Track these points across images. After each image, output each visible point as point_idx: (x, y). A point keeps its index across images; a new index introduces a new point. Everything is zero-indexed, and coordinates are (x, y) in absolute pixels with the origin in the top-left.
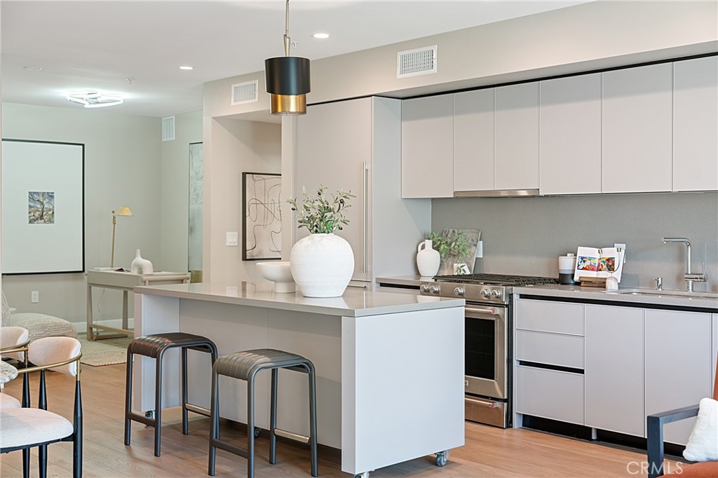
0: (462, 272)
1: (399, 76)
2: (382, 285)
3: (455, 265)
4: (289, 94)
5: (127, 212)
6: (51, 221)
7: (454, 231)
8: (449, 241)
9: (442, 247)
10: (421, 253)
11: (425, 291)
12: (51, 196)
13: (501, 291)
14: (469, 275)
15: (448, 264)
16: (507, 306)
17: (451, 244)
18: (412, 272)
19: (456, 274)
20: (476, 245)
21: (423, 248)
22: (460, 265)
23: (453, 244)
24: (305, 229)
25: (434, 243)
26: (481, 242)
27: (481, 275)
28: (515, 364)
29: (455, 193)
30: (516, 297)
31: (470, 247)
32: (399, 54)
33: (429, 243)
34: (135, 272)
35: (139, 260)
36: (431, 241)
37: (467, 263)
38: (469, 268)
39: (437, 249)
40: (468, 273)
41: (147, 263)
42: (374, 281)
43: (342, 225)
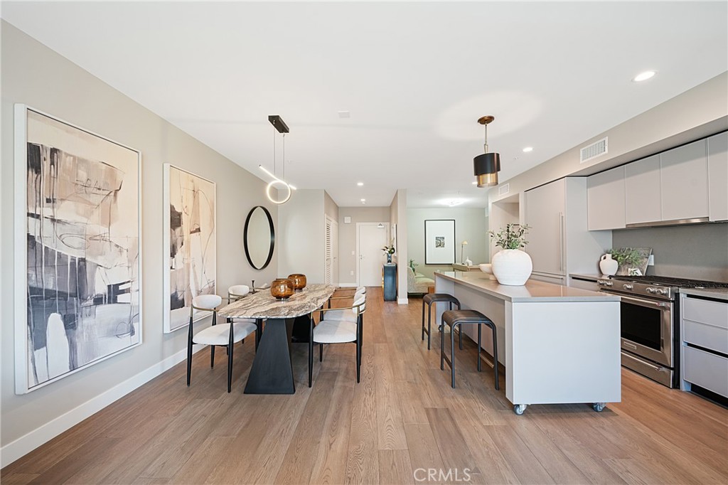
0: (635, 274)
1: (581, 162)
2: (573, 278)
3: (629, 269)
4: (486, 173)
5: (466, 243)
6: (443, 246)
7: (629, 249)
8: (624, 254)
9: (619, 258)
10: (603, 261)
11: (601, 284)
12: (443, 238)
13: (666, 290)
14: (641, 277)
15: (624, 269)
16: (672, 301)
17: (626, 256)
18: (597, 272)
19: (630, 275)
20: (648, 258)
21: (605, 258)
22: (633, 270)
23: (627, 257)
24: (500, 247)
25: (613, 256)
26: (653, 256)
27: (651, 277)
28: (682, 344)
29: (627, 225)
30: (682, 296)
31: (642, 258)
32: (581, 150)
33: (609, 256)
34: (466, 265)
35: (468, 260)
36: (611, 255)
37: (640, 269)
38: (642, 272)
39: (616, 259)
40: (640, 274)
41: (470, 262)
42: (568, 275)
43: (524, 244)
